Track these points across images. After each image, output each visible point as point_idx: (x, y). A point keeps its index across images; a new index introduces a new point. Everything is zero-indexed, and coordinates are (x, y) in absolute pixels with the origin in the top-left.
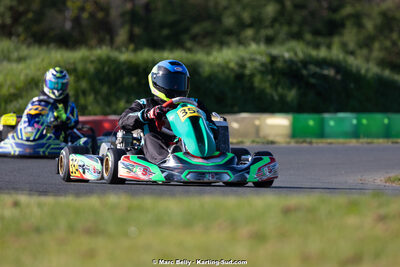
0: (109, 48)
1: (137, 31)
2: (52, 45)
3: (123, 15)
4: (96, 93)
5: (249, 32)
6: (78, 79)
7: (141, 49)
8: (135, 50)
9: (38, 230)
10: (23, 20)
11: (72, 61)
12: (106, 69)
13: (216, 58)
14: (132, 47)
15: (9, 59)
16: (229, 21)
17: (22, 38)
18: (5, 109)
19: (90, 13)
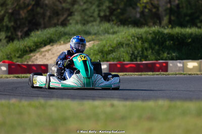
0: (159, 27)
1: (173, 18)
2: (130, 26)
3: (165, 10)
4: (153, 49)
6: (143, 42)
7: (175, 27)
8: (172, 28)
9: (123, 118)
10: (115, 12)
11: (140, 33)
12: (157, 37)
14: (170, 26)
15: (109, 33)
17: (115, 22)
18: (107, 58)
19: (149, 9)
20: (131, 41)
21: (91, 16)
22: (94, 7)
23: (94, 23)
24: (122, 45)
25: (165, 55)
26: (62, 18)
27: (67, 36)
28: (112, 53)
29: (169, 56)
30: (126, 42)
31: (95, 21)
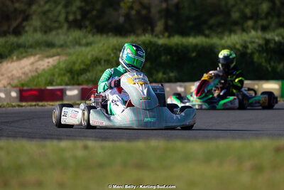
0: (150, 36)
1: (170, 23)
2: (110, 34)
3: (160, 12)
5: (250, 23)
7: (173, 36)
8: (169, 37)
9: (101, 166)
10: (89, 16)
13: (226, 42)
14: (166, 34)
15: (80, 44)
16: (235, 15)
17: (89, 29)
18: (78, 80)
19: (136, 11)
20: (112, 55)
21: (56, 21)
22: (59, 8)
23: (60, 31)
24: (99, 62)
25: (160, 75)
26: (15, 24)
27: (21, 50)
28: (85, 73)
29: (165, 76)
30: (104, 57)
31: (60, 27)
